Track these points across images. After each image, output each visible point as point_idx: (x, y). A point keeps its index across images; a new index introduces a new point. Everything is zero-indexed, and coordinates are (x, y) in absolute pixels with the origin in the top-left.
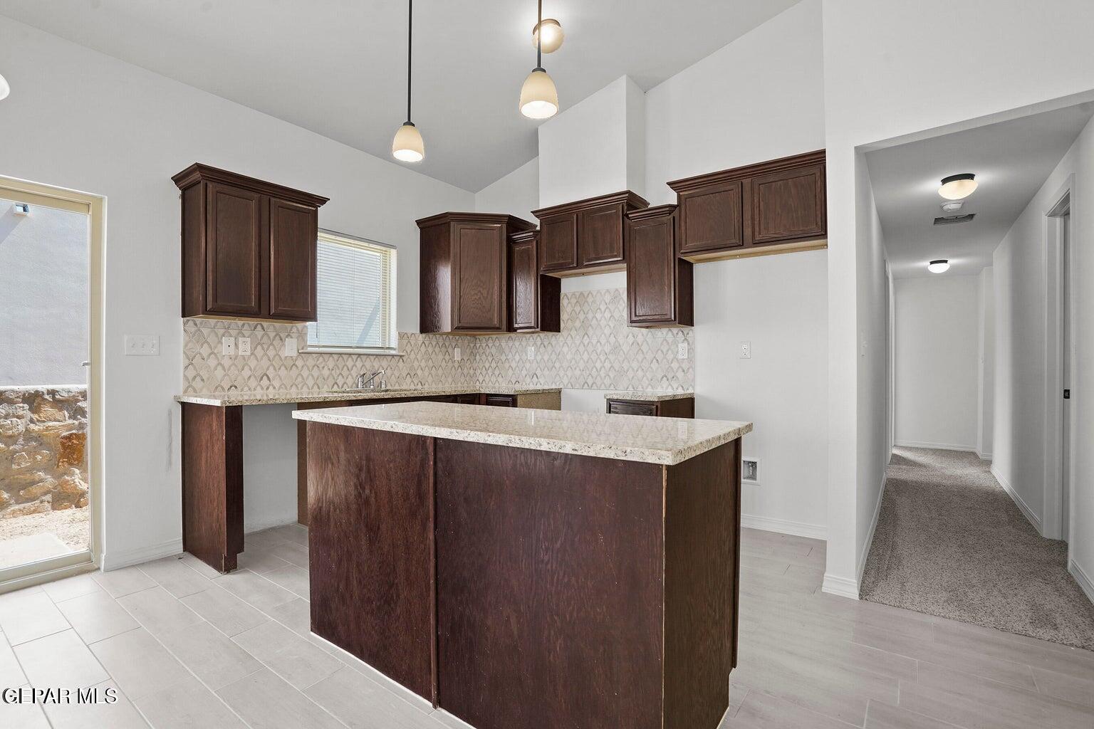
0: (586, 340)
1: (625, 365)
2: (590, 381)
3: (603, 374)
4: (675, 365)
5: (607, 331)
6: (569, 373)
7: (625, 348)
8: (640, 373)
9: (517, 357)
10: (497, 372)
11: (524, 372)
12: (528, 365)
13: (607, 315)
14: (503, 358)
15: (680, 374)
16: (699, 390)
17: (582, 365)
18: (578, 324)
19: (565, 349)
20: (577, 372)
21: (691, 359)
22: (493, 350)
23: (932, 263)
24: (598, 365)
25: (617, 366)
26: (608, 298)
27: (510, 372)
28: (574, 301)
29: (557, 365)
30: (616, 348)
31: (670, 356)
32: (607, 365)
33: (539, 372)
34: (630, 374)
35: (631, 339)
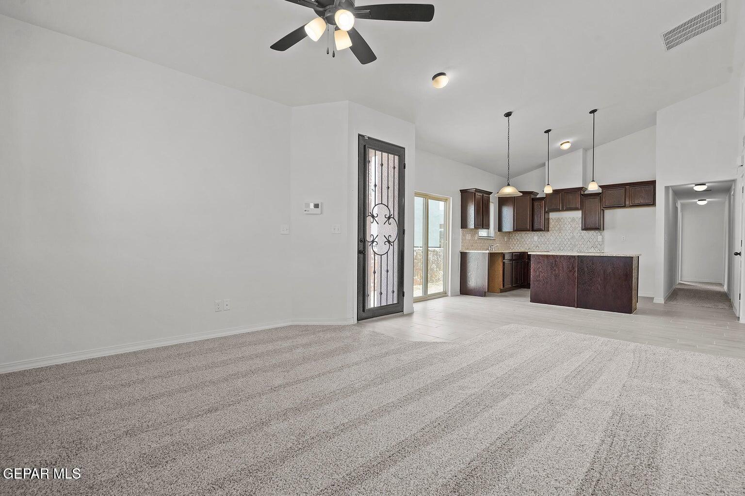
0: (560, 235)
1: (577, 243)
2: (562, 248)
3: (567, 246)
4: (597, 243)
5: (569, 231)
6: (553, 246)
7: (577, 237)
8: (582, 246)
9: (529, 240)
10: (520, 245)
11: (533, 245)
12: (534, 243)
13: (569, 226)
14: (523, 240)
15: (599, 246)
16: (605, 251)
17: (558, 243)
18: (557, 229)
19: (551, 237)
20: (556, 245)
21: (603, 241)
22: (518, 237)
23: (699, 200)
24: (565, 243)
25: (573, 243)
26: (569, 220)
27: (526, 245)
28: (555, 221)
29: (548, 243)
30: (573, 237)
31: (595, 240)
32: (569, 243)
33: (539, 245)
34: (579, 246)
35: (579, 234)
